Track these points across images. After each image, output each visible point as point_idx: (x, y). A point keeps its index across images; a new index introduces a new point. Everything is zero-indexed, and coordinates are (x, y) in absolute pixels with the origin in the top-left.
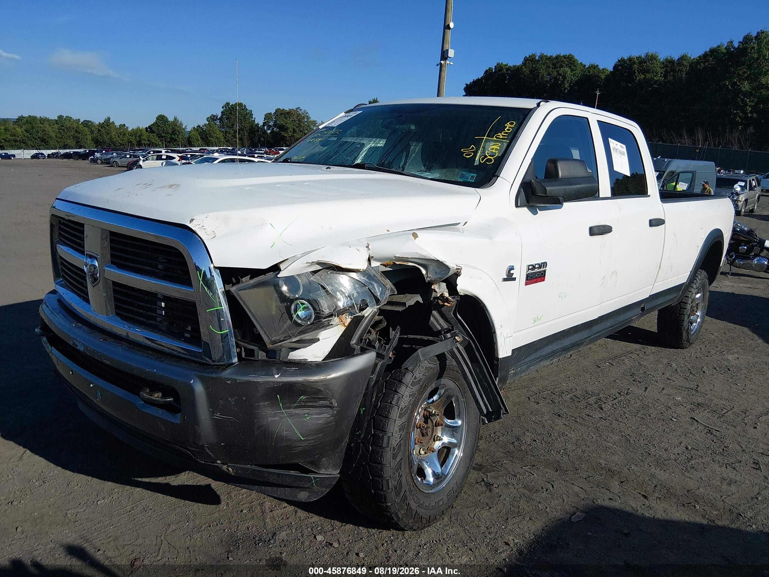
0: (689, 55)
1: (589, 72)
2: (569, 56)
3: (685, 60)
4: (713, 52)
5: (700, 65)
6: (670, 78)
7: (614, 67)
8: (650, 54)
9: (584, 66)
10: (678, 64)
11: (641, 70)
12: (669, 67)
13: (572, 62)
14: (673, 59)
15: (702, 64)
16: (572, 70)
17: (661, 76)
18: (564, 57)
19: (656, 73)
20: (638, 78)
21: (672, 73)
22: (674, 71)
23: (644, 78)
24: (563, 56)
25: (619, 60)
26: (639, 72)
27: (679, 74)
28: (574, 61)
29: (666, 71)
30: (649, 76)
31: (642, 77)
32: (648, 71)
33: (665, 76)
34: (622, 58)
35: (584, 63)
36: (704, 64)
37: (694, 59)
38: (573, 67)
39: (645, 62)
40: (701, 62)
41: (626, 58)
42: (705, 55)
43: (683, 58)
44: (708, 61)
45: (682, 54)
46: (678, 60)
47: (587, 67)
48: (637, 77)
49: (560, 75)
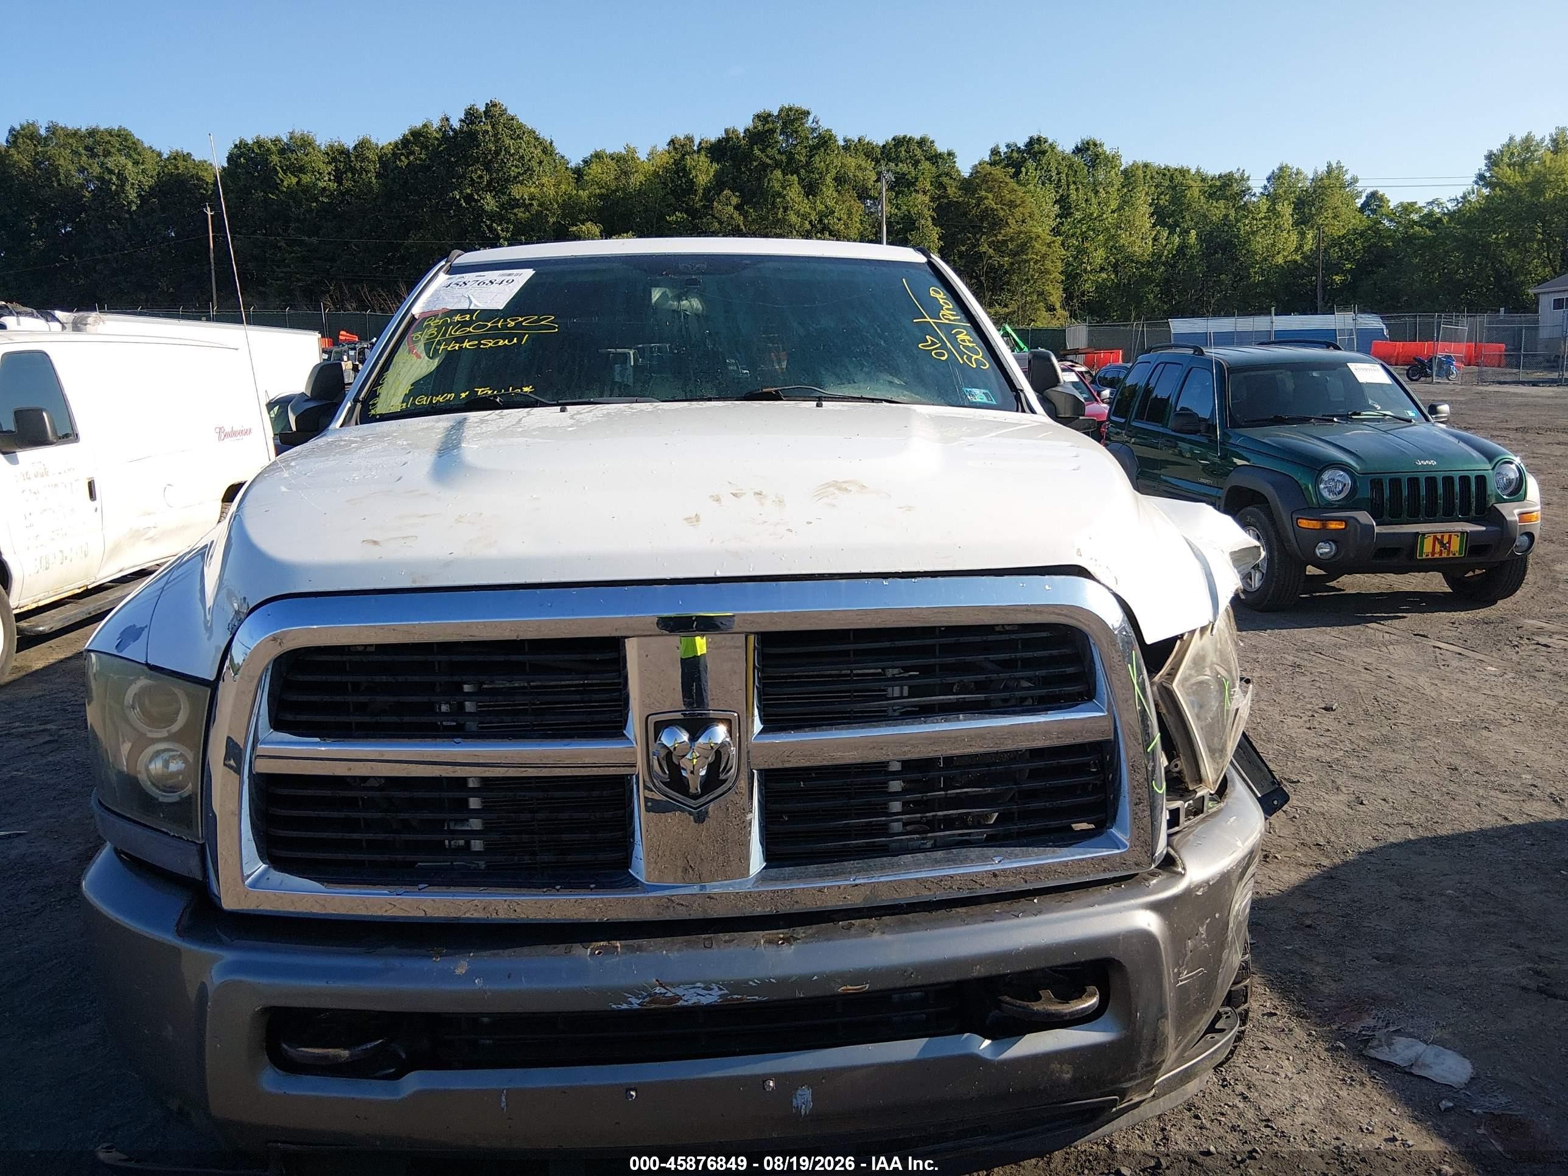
0: (374, 140)
1: (177, 168)
2: (119, 130)
3: (368, 149)
4: (417, 137)
5: (400, 161)
6: (348, 184)
7: (230, 159)
8: (298, 134)
9: (160, 155)
10: (356, 157)
11: (286, 165)
12: (340, 161)
13: (129, 144)
14: (345, 146)
15: (403, 158)
16: (136, 163)
17: (330, 180)
18: (110, 133)
19: (320, 174)
20: (285, 183)
21: (350, 175)
22: (353, 170)
23: (298, 183)
24: (106, 130)
25: (236, 146)
26: (285, 172)
27: (364, 176)
28: (134, 143)
29: (337, 169)
30: (306, 179)
31: (294, 180)
32: (302, 169)
33: (338, 179)
34: (241, 142)
35: (157, 148)
36: (407, 157)
37: (382, 148)
38: (136, 156)
39: (292, 151)
40: (402, 154)
41: (250, 142)
42: (405, 142)
43: (363, 145)
44: (412, 153)
45: (361, 138)
46: (355, 148)
47: (165, 156)
48: (282, 181)
49: (111, 172)
